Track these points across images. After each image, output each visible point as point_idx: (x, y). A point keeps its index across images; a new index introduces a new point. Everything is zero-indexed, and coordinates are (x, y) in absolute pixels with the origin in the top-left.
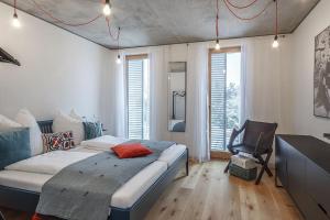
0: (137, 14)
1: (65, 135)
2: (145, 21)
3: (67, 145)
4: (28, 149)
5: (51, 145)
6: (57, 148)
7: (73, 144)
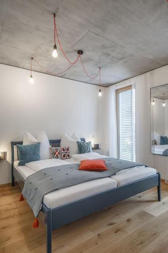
0: (105, 51)
1: (64, 150)
2: (114, 54)
3: (64, 156)
4: (38, 156)
5: (54, 155)
6: (57, 157)
7: (68, 156)
